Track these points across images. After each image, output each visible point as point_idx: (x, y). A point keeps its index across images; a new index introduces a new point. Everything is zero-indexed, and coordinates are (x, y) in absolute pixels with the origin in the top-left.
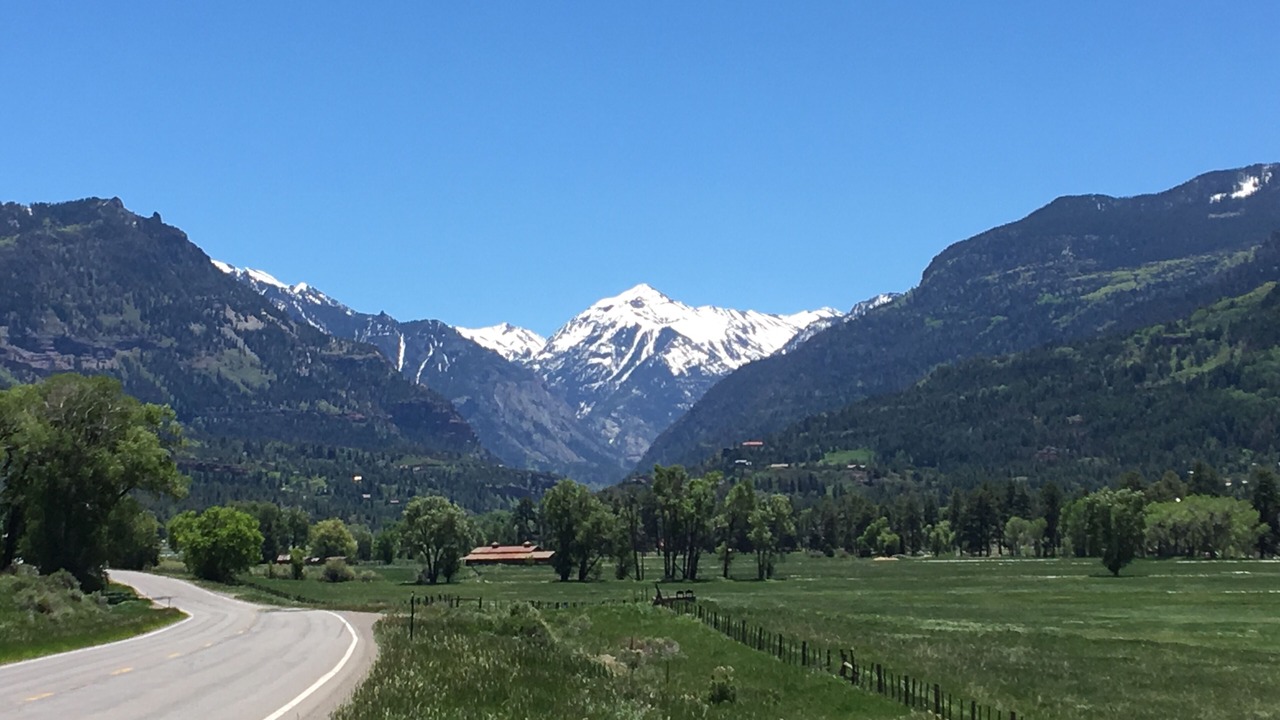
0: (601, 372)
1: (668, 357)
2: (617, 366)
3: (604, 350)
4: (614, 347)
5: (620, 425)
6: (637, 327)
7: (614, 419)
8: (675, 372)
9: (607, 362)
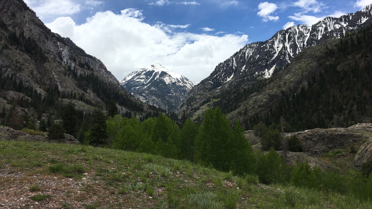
0: (140, 84)
1: (164, 79)
2: (146, 82)
3: (142, 77)
4: (145, 76)
5: (146, 99)
6: (153, 71)
7: (144, 96)
8: (167, 83)
9: (143, 80)
